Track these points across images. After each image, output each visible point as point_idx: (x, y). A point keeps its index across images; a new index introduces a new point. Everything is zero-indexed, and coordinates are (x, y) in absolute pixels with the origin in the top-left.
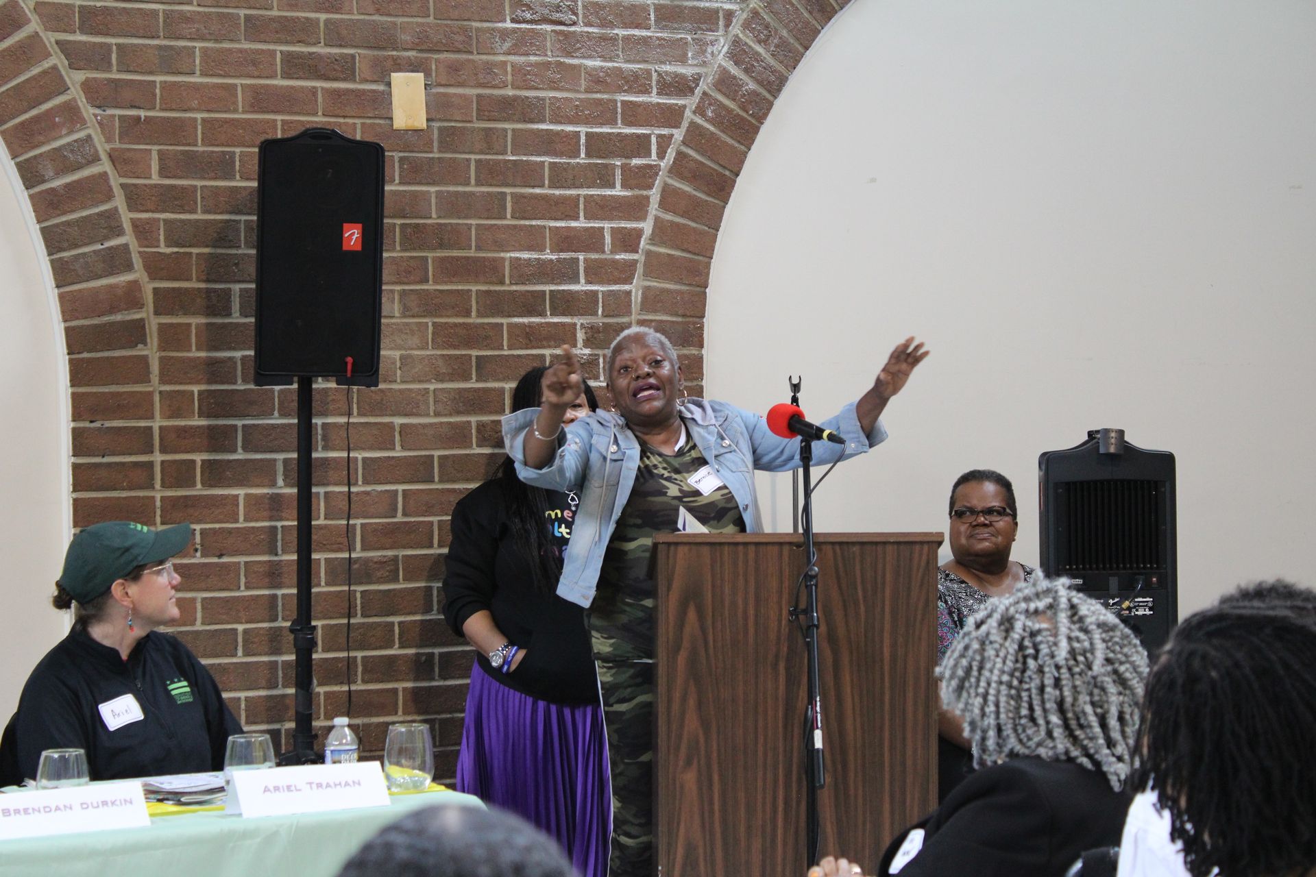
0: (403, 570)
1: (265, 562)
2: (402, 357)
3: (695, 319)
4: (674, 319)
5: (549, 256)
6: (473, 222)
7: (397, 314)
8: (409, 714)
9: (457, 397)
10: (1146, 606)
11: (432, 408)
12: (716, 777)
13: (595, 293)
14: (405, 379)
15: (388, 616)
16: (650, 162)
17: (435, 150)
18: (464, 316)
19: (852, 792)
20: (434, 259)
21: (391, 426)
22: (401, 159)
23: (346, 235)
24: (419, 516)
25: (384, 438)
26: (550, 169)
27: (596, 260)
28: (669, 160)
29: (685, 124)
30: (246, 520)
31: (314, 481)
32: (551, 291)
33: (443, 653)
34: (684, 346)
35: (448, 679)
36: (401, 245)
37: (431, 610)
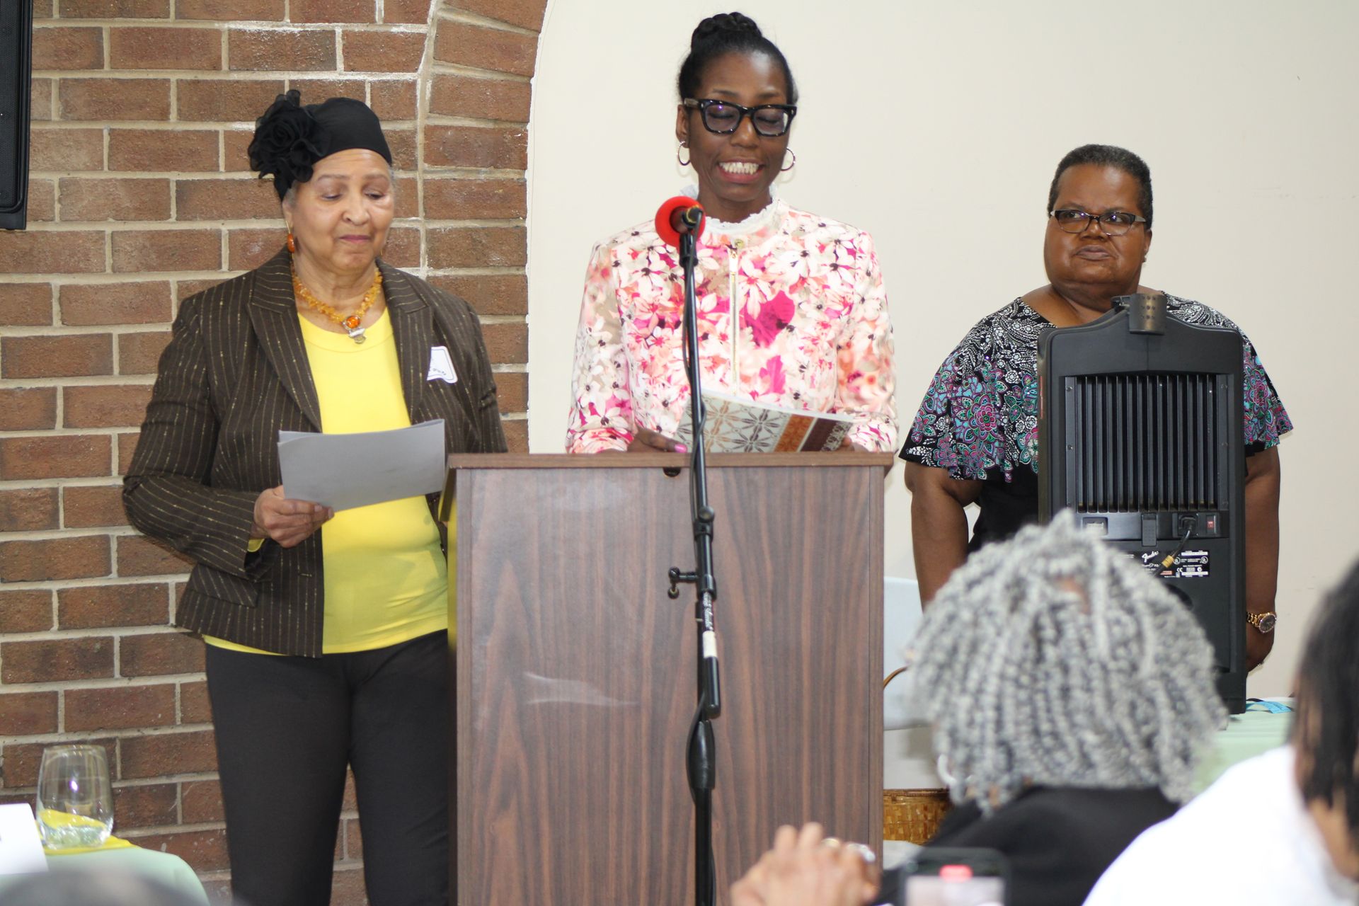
0: (65, 510)
2: (63, 184)
3: (516, 126)
4: (482, 125)
5: (287, 27)
7: (55, 116)
8: (74, 732)
9: (148, 244)
11: (109, 261)
12: (545, 826)
13: (359, 86)
14: (68, 218)
15: (42, 580)
18: (156, 120)
20: (113, 31)
21: (45, 289)
24: (89, 427)
25: (35, 307)
27: (361, 34)
33: (126, 637)
34: (496, 167)
35: (134, 677)
36: (61, 10)
37: (108, 572)
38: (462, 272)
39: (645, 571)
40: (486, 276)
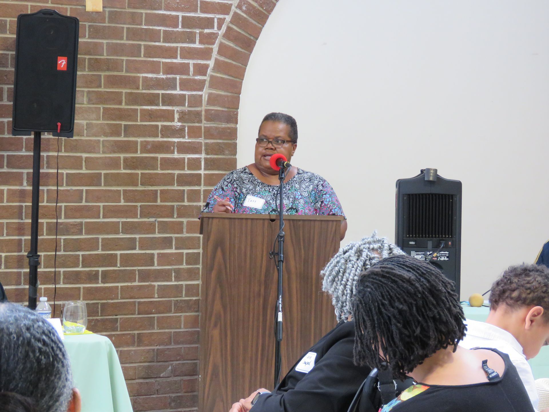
0: (85, 229)
1: (16, 223)
2: (87, 124)
3: (234, 110)
4: (224, 109)
5: (162, 76)
6: (125, 58)
7: (85, 103)
8: (86, 300)
9: (114, 145)
10: (445, 256)
11: (101, 149)
12: (229, 332)
13: (184, 96)
14: (88, 135)
15: (77, 251)
16: (213, 32)
17: (107, 21)
18: (118, 104)
19: (295, 342)
20: (105, 76)
21: (81, 158)
22: (90, 26)
23: (59, 63)
24: (93, 202)
25: (77, 163)
26: (163, 33)
27: (185, 79)
28: (223, 31)
29: (232, 13)
30: (7, 202)
31: (40, 183)
32: (162, 94)
33: (103, 270)
34: (228, 123)
35: (105, 283)
36: (88, 68)
37: (98, 249)
38: (216, 156)
39: (263, 251)
40: (224, 158)
